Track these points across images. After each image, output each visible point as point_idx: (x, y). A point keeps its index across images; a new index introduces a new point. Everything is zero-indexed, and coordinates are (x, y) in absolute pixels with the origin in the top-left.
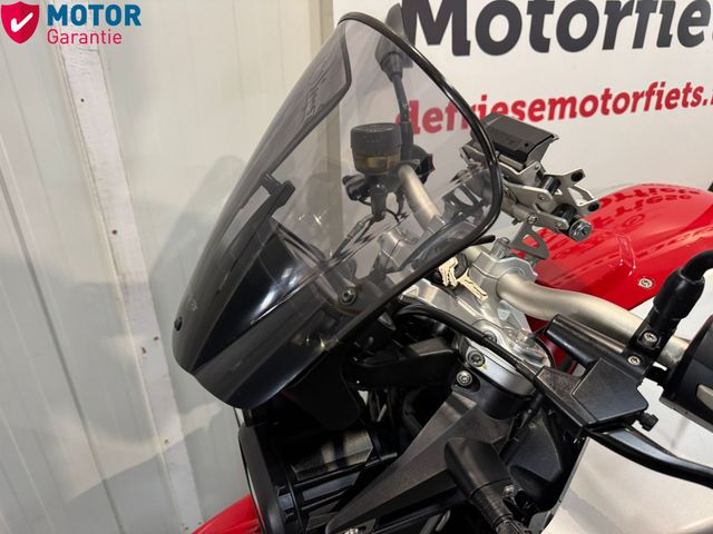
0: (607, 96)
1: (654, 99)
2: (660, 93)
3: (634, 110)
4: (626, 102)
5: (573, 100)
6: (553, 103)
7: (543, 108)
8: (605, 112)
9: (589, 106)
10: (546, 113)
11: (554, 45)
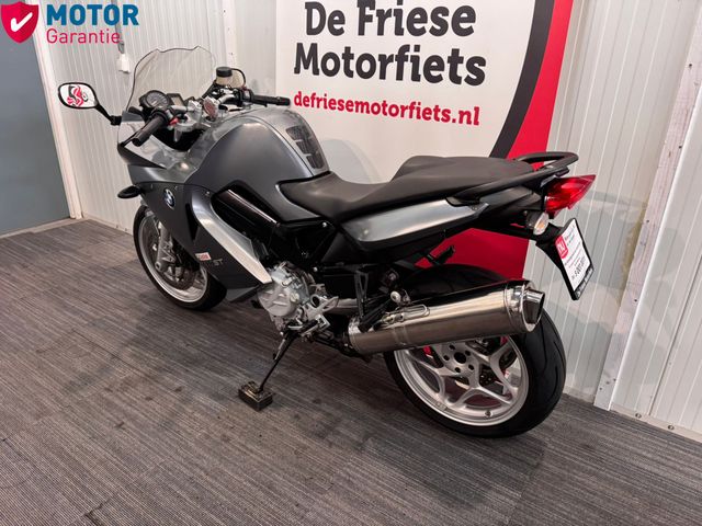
0: (385, 105)
1: (415, 112)
2: (418, 109)
3: (402, 116)
4: (396, 111)
5: (367, 104)
6: (357, 103)
7: (352, 105)
8: (385, 114)
9: (376, 109)
10: (354, 108)
11: (355, 74)
